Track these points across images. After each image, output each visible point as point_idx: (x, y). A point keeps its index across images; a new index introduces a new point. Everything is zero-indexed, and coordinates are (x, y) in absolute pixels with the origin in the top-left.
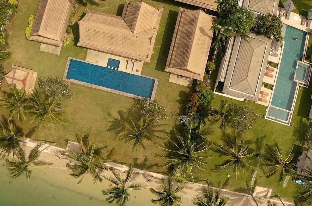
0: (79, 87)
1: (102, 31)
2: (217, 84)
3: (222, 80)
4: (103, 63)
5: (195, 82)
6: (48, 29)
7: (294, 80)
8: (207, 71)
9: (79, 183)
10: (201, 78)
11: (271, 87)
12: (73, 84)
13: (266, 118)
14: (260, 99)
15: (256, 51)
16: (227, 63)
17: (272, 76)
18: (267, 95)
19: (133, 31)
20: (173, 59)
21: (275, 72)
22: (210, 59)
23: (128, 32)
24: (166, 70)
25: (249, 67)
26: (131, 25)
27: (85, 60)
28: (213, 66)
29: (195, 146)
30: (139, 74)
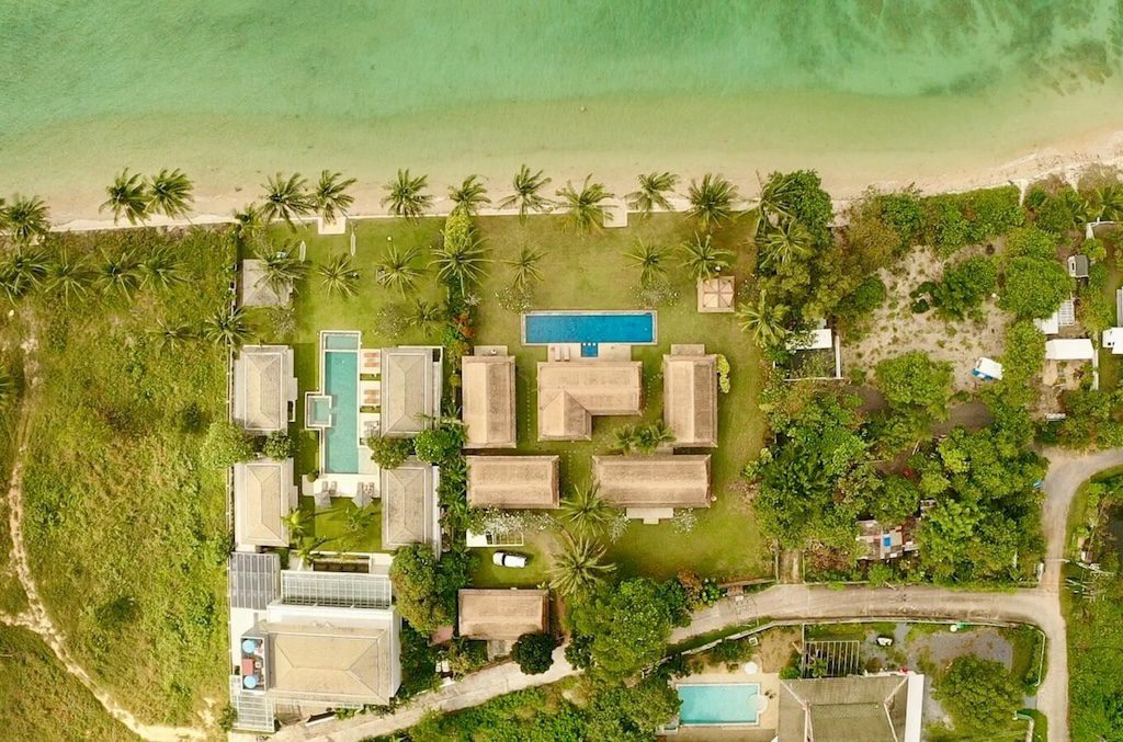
0: (629, 305)
1: (607, 385)
2: (441, 359)
3: (436, 363)
4: (603, 348)
5: (472, 353)
6: (684, 373)
7: (330, 397)
8: (459, 372)
9: (589, 177)
10: (464, 359)
11: (363, 377)
12: (640, 308)
13: (359, 332)
14: (374, 355)
15: (401, 413)
16: (436, 388)
17: (366, 392)
18: (366, 365)
19: (566, 394)
20: (508, 373)
21: (361, 400)
22: (459, 390)
23: (575, 391)
24: (513, 357)
25: (406, 390)
26: (572, 402)
27: (632, 346)
28: (453, 382)
29: (453, 272)
30: (550, 345)
